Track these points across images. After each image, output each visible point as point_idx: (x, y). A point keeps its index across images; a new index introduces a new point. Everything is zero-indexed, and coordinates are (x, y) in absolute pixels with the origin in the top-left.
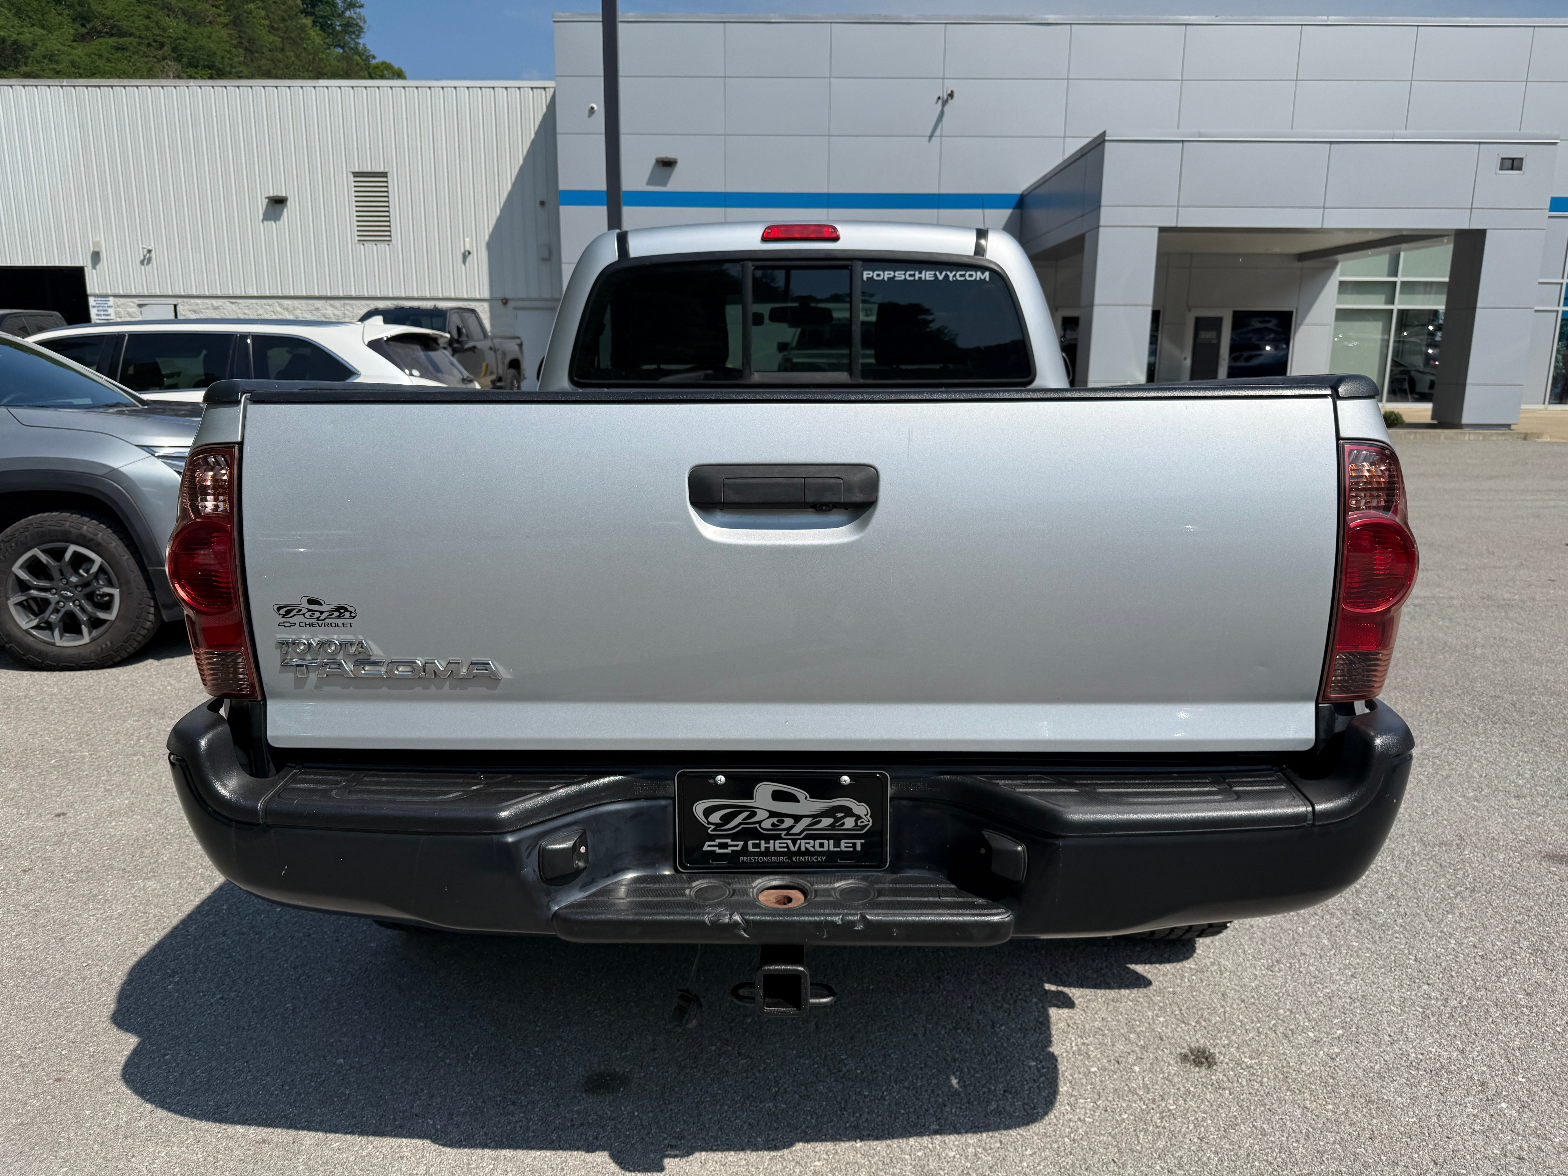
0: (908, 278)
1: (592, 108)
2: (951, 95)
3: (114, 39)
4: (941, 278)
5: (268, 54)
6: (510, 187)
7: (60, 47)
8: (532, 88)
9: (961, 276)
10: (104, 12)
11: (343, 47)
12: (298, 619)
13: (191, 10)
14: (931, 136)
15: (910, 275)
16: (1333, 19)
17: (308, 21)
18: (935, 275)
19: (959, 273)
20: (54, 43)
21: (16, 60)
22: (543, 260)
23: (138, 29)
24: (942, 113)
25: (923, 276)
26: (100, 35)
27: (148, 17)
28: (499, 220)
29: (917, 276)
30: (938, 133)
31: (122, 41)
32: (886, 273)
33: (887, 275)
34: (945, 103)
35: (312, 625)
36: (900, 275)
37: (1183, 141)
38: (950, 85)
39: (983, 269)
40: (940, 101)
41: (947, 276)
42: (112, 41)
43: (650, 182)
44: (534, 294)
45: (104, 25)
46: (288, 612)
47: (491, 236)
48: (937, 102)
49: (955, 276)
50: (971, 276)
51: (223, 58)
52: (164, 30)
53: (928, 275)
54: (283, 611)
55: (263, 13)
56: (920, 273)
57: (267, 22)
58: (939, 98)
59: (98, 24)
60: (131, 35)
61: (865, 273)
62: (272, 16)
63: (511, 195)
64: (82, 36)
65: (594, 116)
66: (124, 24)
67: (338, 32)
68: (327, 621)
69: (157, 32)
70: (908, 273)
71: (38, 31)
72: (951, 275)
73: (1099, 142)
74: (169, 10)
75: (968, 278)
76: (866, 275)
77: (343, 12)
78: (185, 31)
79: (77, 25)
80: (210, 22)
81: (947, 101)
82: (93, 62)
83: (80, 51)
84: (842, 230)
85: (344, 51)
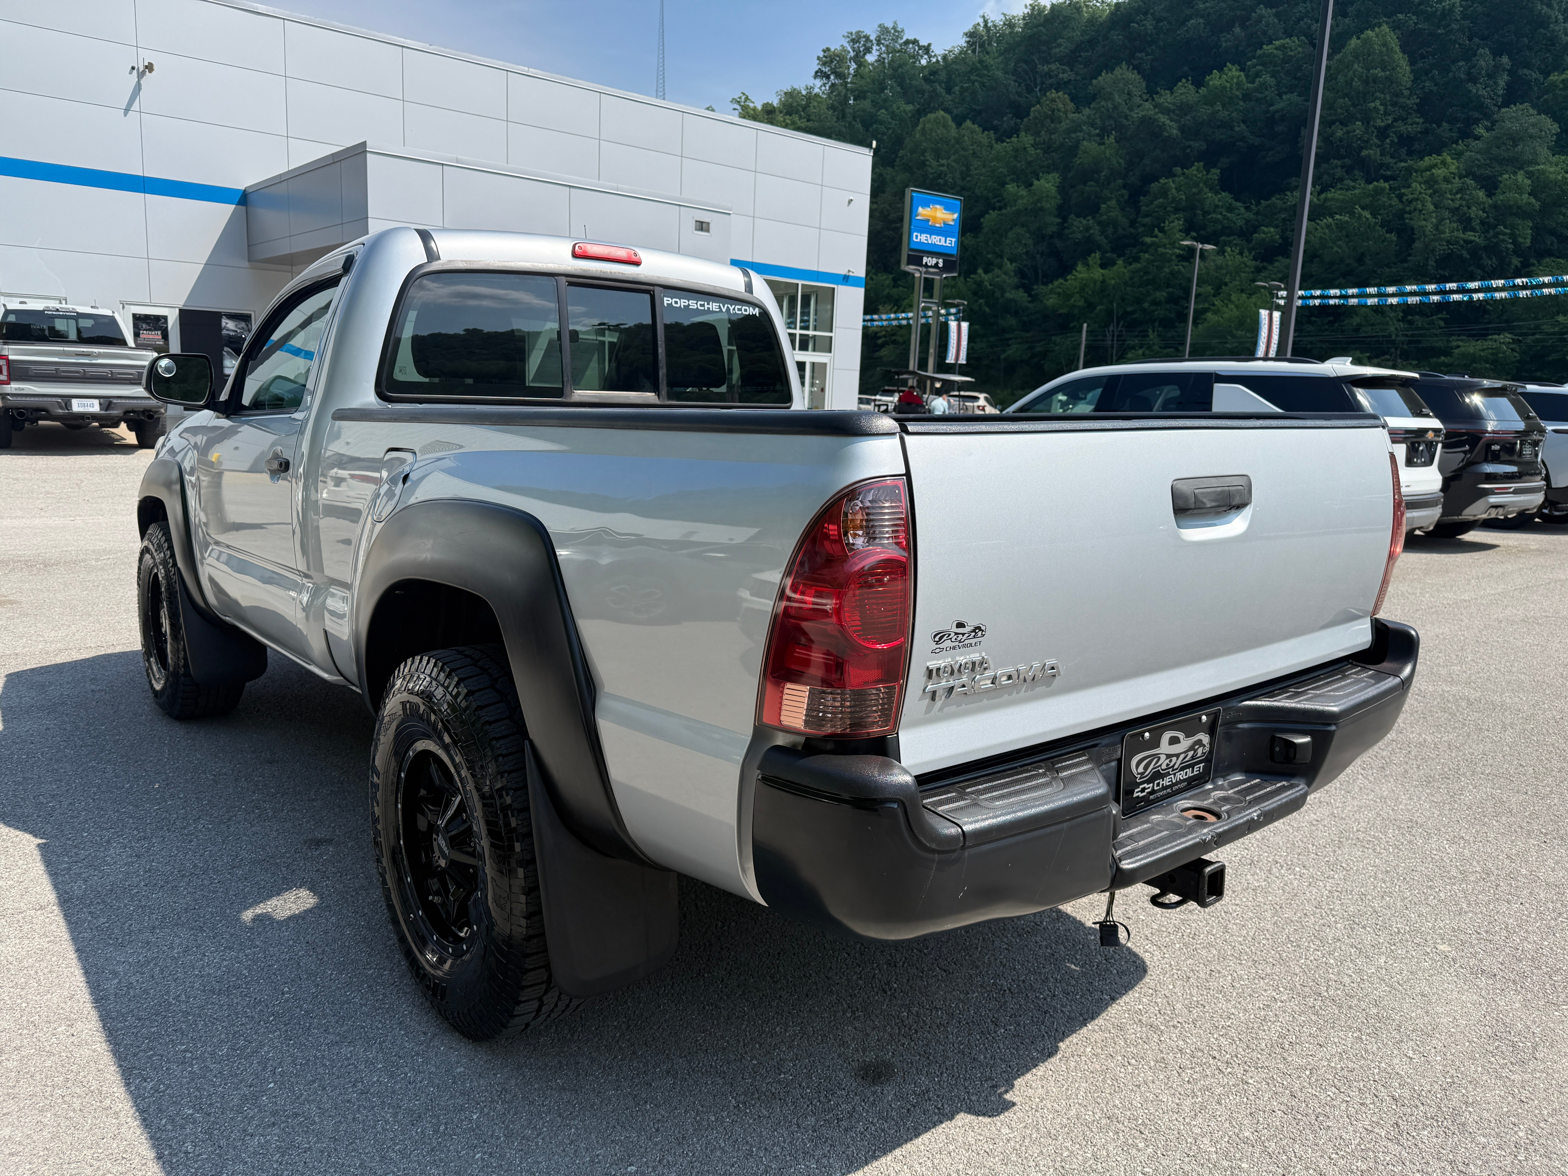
2: (150, 67)
4: (723, 309)
9: (738, 309)
12: (948, 644)
14: (127, 111)
15: (701, 305)
16: (532, 71)
18: (719, 307)
19: (737, 307)
24: (138, 87)
25: (710, 306)
29: (706, 306)
30: (136, 106)
32: (682, 301)
33: (683, 303)
34: (141, 75)
35: (954, 648)
36: (693, 304)
37: (443, 164)
38: (148, 57)
39: (754, 305)
40: (135, 72)
41: (727, 309)
46: (941, 638)
48: (131, 73)
49: (734, 309)
50: (745, 310)
53: (714, 307)
54: (937, 639)
56: (708, 304)
58: (133, 68)
61: (665, 299)
68: (966, 642)
70: (699, 303)
72: (731, 308)
73: (359, 152)
75: (741, 312)
76: (667, 301)
81: (144, 73)
84: (644, 255)
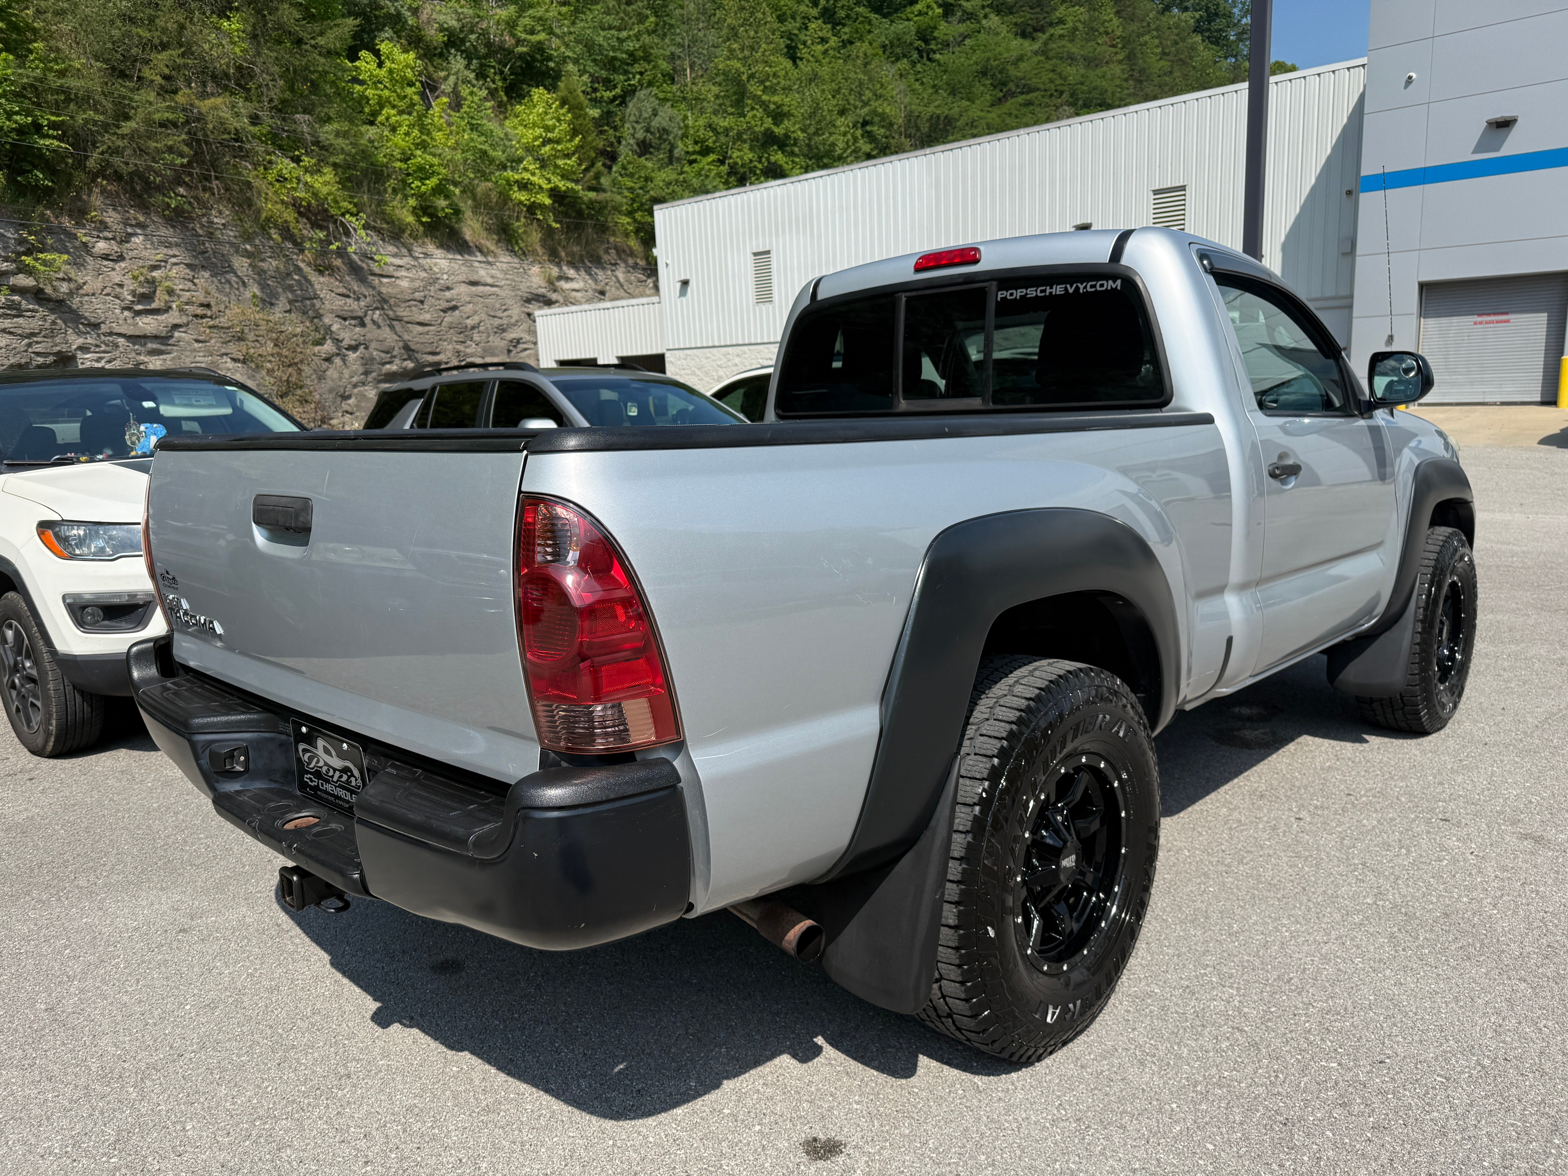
0: (1039, 294)
1: (1410, 77)
3: (1024, 96)
4: (1071, 291)
5: (1157, 81)
6: (1313, 181)
7: (979, 113)
8: (1348, 69)
9: (1092, 287)
10: (1018, 74)
11: (1235, 56)
13: (1091, 55)
17: (1198, 38)
18: (1066, 289)
20: (975, 112)
21: (947, 131)
22: (1344, 254)
23: (1043, 84)
25: (1054, 291)
26: (1013, 95)
27: (1054, 71)
28: (1298, 219)
29: (1048, 290)
31: (1029, 97)
36: (1032, 292)
39: (1116, 276)
41: (1077, 288)
42: (1021, 99)
43: (1477, 150)
44: (1330, 293)
45: (1017, 86)
47: (1288, 237)
49: (1085, 287)
50: (1102, 286)
51: (1113, 93)
52: (1065, 79)
53: (1058, 290)
55: (1157, 41)
57: (1159, 50)
59: (1012, 86)
60: (1038, 89)
62: (1164, 42)
63: (1314, 189)
64: (1000, 99)
65: (1411, 86)
66: (1034, 82)
67: (1233, 42)
68: (172, 585)
69: (1058, 82)
71: (965, 103)
72: (1081, 287)
74: (1072, 59)
75: (1098, 288)
77: (1239, 21)
78: (1083, 76)
79: (997, 91)
80: (1107, 63)
82: (1003, 121)
83: (993, 116)
85: (1237, 60)
